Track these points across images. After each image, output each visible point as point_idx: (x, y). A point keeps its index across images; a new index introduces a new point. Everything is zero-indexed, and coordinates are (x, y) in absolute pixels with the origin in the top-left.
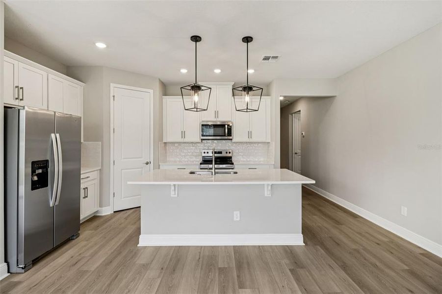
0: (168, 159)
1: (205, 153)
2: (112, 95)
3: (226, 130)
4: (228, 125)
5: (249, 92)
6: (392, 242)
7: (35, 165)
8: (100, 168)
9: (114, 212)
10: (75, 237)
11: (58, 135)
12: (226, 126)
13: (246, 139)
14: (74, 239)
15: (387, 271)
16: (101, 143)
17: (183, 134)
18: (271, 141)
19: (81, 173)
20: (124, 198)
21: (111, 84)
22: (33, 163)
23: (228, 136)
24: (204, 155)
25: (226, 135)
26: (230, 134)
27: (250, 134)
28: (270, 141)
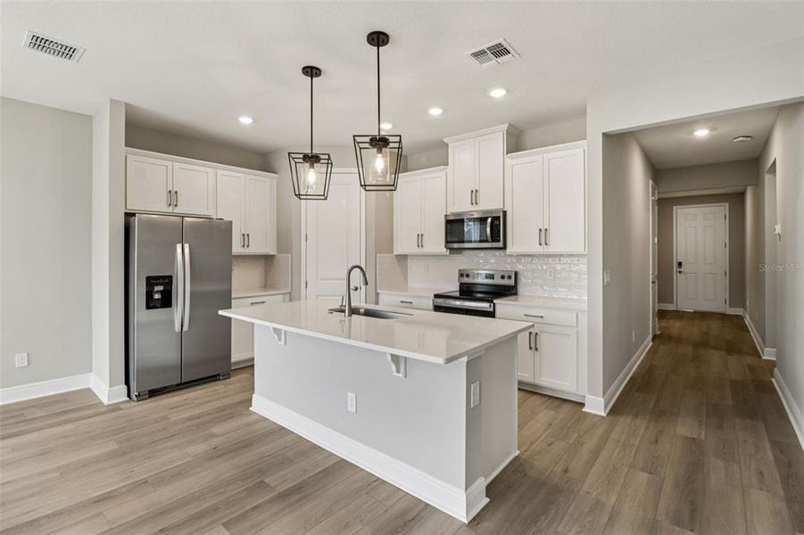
0: (410, 284)
3: (489, 230)
4: (492, 219)
5: (383, 149)
7: (151, 281)
8: (289, 291)
10: (221, 378)
11: (187, 247)
12: (489, 221)
14: (219, 380)
16: (290, 255)
17: (420, 240)
19: (233, 296)
22: (148, 279)
23: (493, 241)
25: (490, 240)
26: (497, 237)
27: (543, 236)
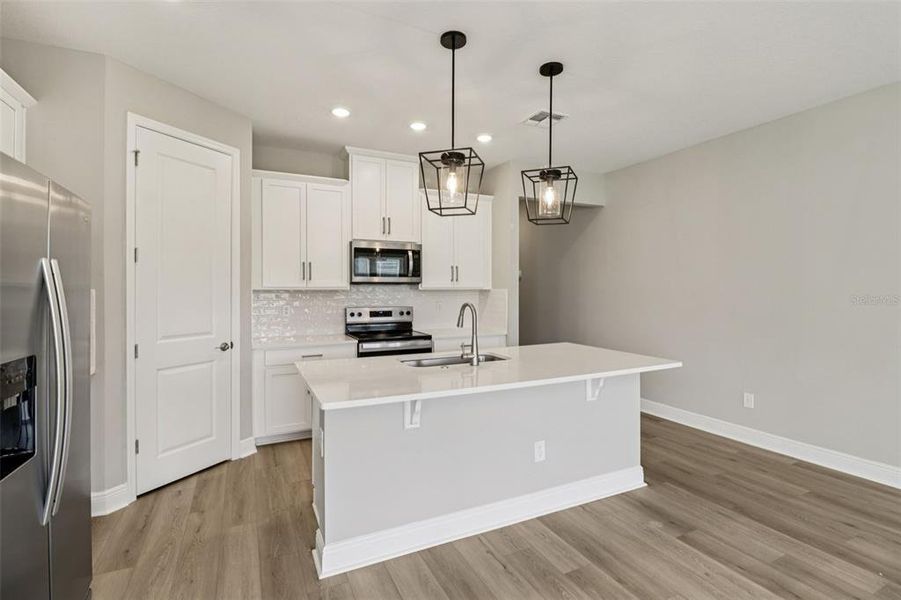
1: (352, 315)
2: (131, 148)
3: (411, 263)
4: (413, 252)
6: (746, 453)
9: (138, 497)
12: (410, 254)
13: (446, 284)
15: (791, 501)
16: (94, 292)
17: (307, 270)
18: (494, 286)
20: (164, 451)
21: (129, 113)
23: (413, 276)
24: (350, 320)
25: (410, 275)
26: (417, 272)
27: (455, 273)
28: (489, 287)
